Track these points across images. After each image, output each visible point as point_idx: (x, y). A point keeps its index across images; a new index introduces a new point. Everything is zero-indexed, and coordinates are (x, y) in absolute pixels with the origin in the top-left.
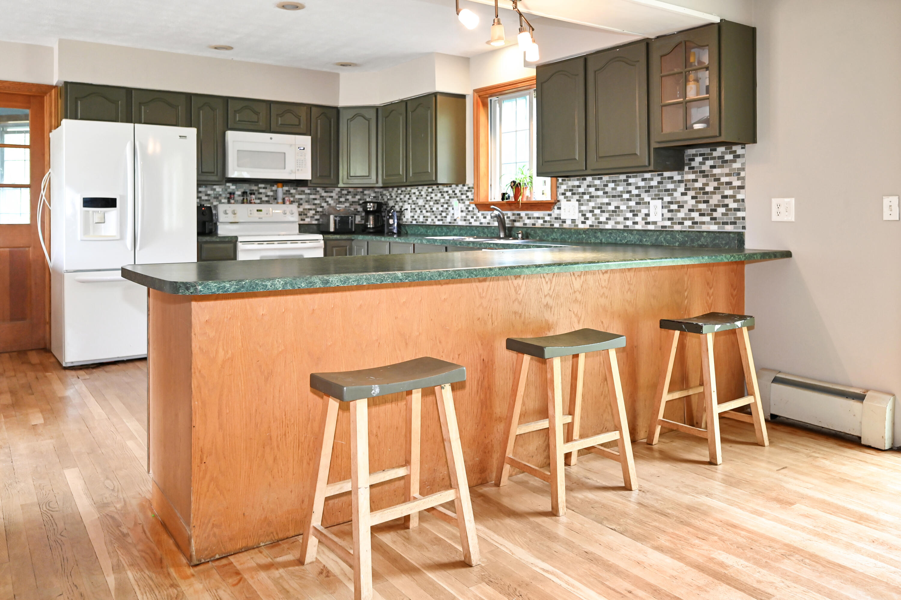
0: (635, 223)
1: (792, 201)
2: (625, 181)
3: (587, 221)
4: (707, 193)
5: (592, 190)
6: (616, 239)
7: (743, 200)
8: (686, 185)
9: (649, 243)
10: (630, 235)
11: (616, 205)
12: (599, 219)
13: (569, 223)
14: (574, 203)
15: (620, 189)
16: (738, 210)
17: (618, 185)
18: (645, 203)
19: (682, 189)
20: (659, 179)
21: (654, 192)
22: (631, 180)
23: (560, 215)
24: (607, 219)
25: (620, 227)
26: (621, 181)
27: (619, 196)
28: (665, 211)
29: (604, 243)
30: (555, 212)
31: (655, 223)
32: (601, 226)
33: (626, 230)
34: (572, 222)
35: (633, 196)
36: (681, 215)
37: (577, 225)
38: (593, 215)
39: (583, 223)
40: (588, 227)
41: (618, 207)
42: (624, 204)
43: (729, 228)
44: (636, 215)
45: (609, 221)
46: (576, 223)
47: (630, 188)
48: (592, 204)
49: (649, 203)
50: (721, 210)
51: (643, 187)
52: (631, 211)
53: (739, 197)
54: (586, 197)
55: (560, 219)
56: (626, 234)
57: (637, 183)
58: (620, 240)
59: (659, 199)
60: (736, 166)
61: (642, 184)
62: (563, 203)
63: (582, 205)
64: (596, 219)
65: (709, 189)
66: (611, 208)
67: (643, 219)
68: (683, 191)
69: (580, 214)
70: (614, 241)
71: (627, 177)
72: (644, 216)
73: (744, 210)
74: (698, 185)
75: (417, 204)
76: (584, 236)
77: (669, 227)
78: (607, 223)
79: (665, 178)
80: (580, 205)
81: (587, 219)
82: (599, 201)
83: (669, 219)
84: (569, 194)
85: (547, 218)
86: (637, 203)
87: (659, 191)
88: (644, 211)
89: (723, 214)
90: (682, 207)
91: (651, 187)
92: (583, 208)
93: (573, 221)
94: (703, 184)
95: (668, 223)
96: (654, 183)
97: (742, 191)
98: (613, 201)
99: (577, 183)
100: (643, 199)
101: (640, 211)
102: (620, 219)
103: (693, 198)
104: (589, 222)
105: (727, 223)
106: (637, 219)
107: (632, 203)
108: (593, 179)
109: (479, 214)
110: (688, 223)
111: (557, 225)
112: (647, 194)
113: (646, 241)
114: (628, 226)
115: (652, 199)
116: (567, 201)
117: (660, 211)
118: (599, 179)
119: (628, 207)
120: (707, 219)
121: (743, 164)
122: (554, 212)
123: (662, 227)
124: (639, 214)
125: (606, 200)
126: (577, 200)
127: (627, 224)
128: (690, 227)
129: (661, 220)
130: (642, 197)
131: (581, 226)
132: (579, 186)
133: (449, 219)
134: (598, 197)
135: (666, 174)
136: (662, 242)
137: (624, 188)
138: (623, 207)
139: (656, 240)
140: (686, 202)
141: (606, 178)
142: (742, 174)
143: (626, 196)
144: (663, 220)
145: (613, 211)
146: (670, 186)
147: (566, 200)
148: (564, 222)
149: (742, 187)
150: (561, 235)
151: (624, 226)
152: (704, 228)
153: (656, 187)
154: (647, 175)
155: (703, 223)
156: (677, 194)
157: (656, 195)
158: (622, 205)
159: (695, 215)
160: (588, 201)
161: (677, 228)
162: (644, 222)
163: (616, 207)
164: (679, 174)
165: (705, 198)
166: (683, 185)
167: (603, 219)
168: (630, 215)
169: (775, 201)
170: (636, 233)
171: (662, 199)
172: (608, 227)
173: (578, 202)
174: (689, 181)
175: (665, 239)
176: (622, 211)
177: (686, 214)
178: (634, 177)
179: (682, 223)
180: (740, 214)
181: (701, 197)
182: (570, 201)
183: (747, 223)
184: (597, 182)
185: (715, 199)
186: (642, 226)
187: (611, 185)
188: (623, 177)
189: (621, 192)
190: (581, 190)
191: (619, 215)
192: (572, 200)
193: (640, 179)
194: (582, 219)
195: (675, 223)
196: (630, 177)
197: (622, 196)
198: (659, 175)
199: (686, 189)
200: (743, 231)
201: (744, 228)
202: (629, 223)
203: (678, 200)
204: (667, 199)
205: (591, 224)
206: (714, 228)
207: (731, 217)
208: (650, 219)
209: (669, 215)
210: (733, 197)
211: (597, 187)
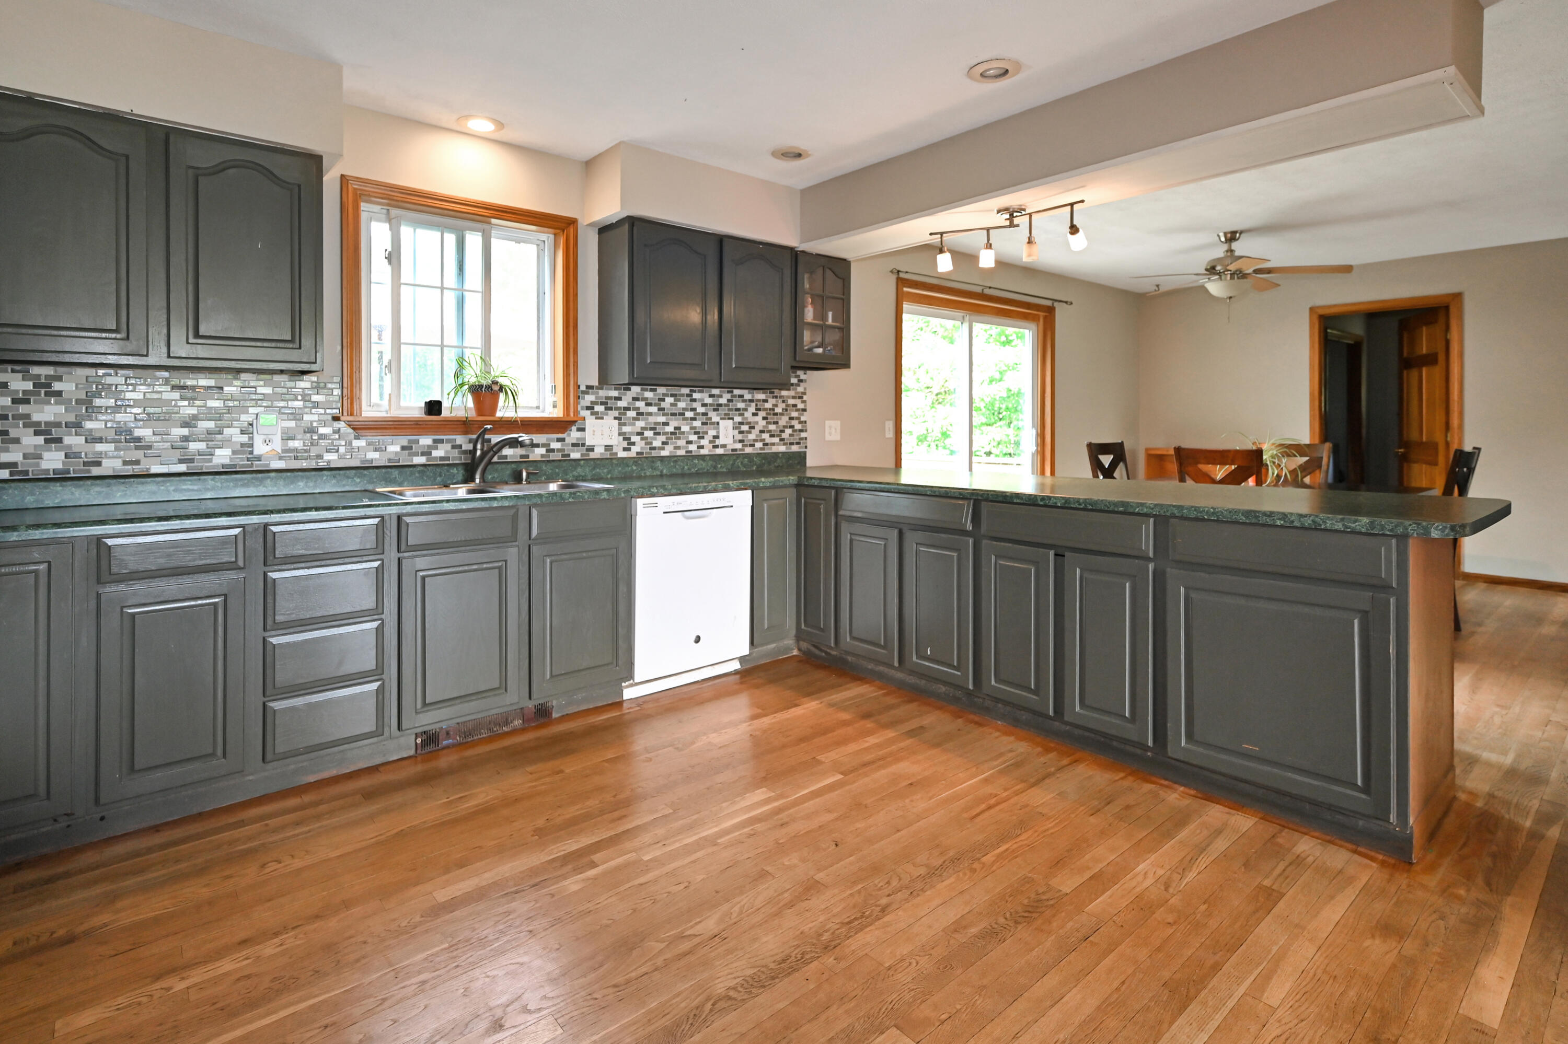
0: (702, 447)
1: (839, 423)
2: (688, 395)
3: (632, 447)
4: (776, 414)
5: (640, 404)
6: (684, 468)
7: (805, 422)
8: (756, 405)
9: (725, 470)
10: (701, 462)
11: (677, 425)
12: (651, 443)
13: (599, 452)
14: (609, 422)
15: (681, 405)
16: (801, 431)
17: (679, 400)
18: (713, 423)
19: (752, 409)
20: (728, 396)
21: (723, 410)
22: (695, 396)
23: (584, 439)
24: (663, 443)
25: (681, 452)
26: (682, 395)
27: (681, 414)
28: (737, 432)
29: (666, 475)
30: (574, 435)
31: (724, 446)
32: (654, 453)
33: (689, 456)
34: (606, 450)
35: (698, 414)
36: (752, 437)
37: (616, 454)
38: (642, 439)
39: (625, 449)
40: (635, 455)
41: (679, 428)
42: (687, 424)
43: (795, 448)
44: (703, 438)
45: (666, 446)
46: (614, 451)
47: (695, 405)
48: (640, 424)
49: (718, 423)
50: (788, 431)
51: (711, 405)
52: (695, 433)
53: (803, 419)
54: (632, 414)
55: (583, 445)
56: (696, 461)
57: (703, 400)
58: (689, 469)
59: (729, 419)
60: (800, 389)
61: (709, 401)
62: (590, 422)
63: (625, 424)
64: (646, 444)
65: (778, 410)
66: (670, 429)
67: (710, 442)
68: (754, 411)
69: (621, 438)
70: (680, 471)
71: (691, 391)
72: (712, 439)
73: (806, 431)
74: (768, 405)
75: (28, 416)
76: (634, 468)
77: (740, 450)
78: (663, 449)
79: (735, 396)
80: (620, 424)
81: (634, 444)
82: (652, 419)
83: (741, 441)
84: (599, 408)
85: (555, 445)
86: (703, 424)
87: (729, 410)
88: (712, 433)
89: (790, 435)
90: (753, 428)
91: (721, 405)
92: (626, 429)
93: (608, 448)
94: (773, 405)
95: (739, 446)
96: (723, 401)
97: (805, 413)
98: (672, 420)
99: (615, 393)
100: (711, 419)
101: (707, 433)
102: (681, 443)
103: (764, 418)
104: (635, 449)
105: (792, 444)
106: (703, 442)
107: (697, 424)
108: (642, 390)
109: (362, 443)
110: (759, 445)
111: (575, 455)
112: (715, 413)
113: (721, 467)
114: (691, 452)
115: (721, 419)
116: (597, 418)
117: (731, 432)
118: (651, 390)
119: (691, 428)
120: (776, 440)
121: (805, 389)
122: (569, 435)
123: (733, 450)
124: (706, 436)
125: (662, 419)
126: (615, 418)
127: (690, 449)
128: (761, 449)
129: (732, 442)
130: (709, 416)
131: (622, 454)
132: (619, 399)
133: (222, 457)
134: (650, 414)
135: (737, 392)
136: (739, 467)
137: (687, 404)
138: (685, 428)
139: (733, 465)
140: (757, 423)
141: (661, 390)
142: (805, 398)
143: (689, 414)
144: (735, 442)
145: (672, 433)
146: (741, 405)
147: (594, 417)
148: (591, 449)
149: (804, 410)
150: (594, 468)
151: (687, 452)
152: (774, 449)
153: (726, 405)
154: (716, 391)
155: (773, 444)
156: (748, 414)
157: (725, 414)
158: (684, 425)
159: (766, 436)
160: (634, 419)
161: (748, 450)
162: (711, 445)
163: (676, 428)
164: (749, 393)
165: (775, 418)
166: (753, 405)
167: (657, 443)
168: (694, 438)
169: (828, 423)
170: (710, 460)
171: (732, 419)
172: (665, 453)
173: (617, 421)
174: (758, 400)
175: (742, 463)
176: (683, 433)
177: (757, 436)
178: (699, 392)
179: (753, 445)
180: (803, 435)
181: (772, 418)
182: (602, 418)
183: (809, 443)
184: (649, 395)
185: (783, 421)
186: (709, 451)
187: (670, 400)
188: (686, 391)
189: (684, 409)
190: (621, 404)
191: (679, 438)
192: (605, 417)
193: (707, 395)
194: (625, 444)
195: (746, 446)
196: (695, 392)
197: (684, 414)
198: (728, 392)
199: (757, 409)
200: (805, 450)
201: (806, 447)
202: (693, 447)
203: (749, 420)
204: (738, 419)
205: (639, 450)
206: (782, 449)
207: (795, 439)
208: (718, 442)
209: (740, 437)
210: (798, 418)
211: (649, 401)
